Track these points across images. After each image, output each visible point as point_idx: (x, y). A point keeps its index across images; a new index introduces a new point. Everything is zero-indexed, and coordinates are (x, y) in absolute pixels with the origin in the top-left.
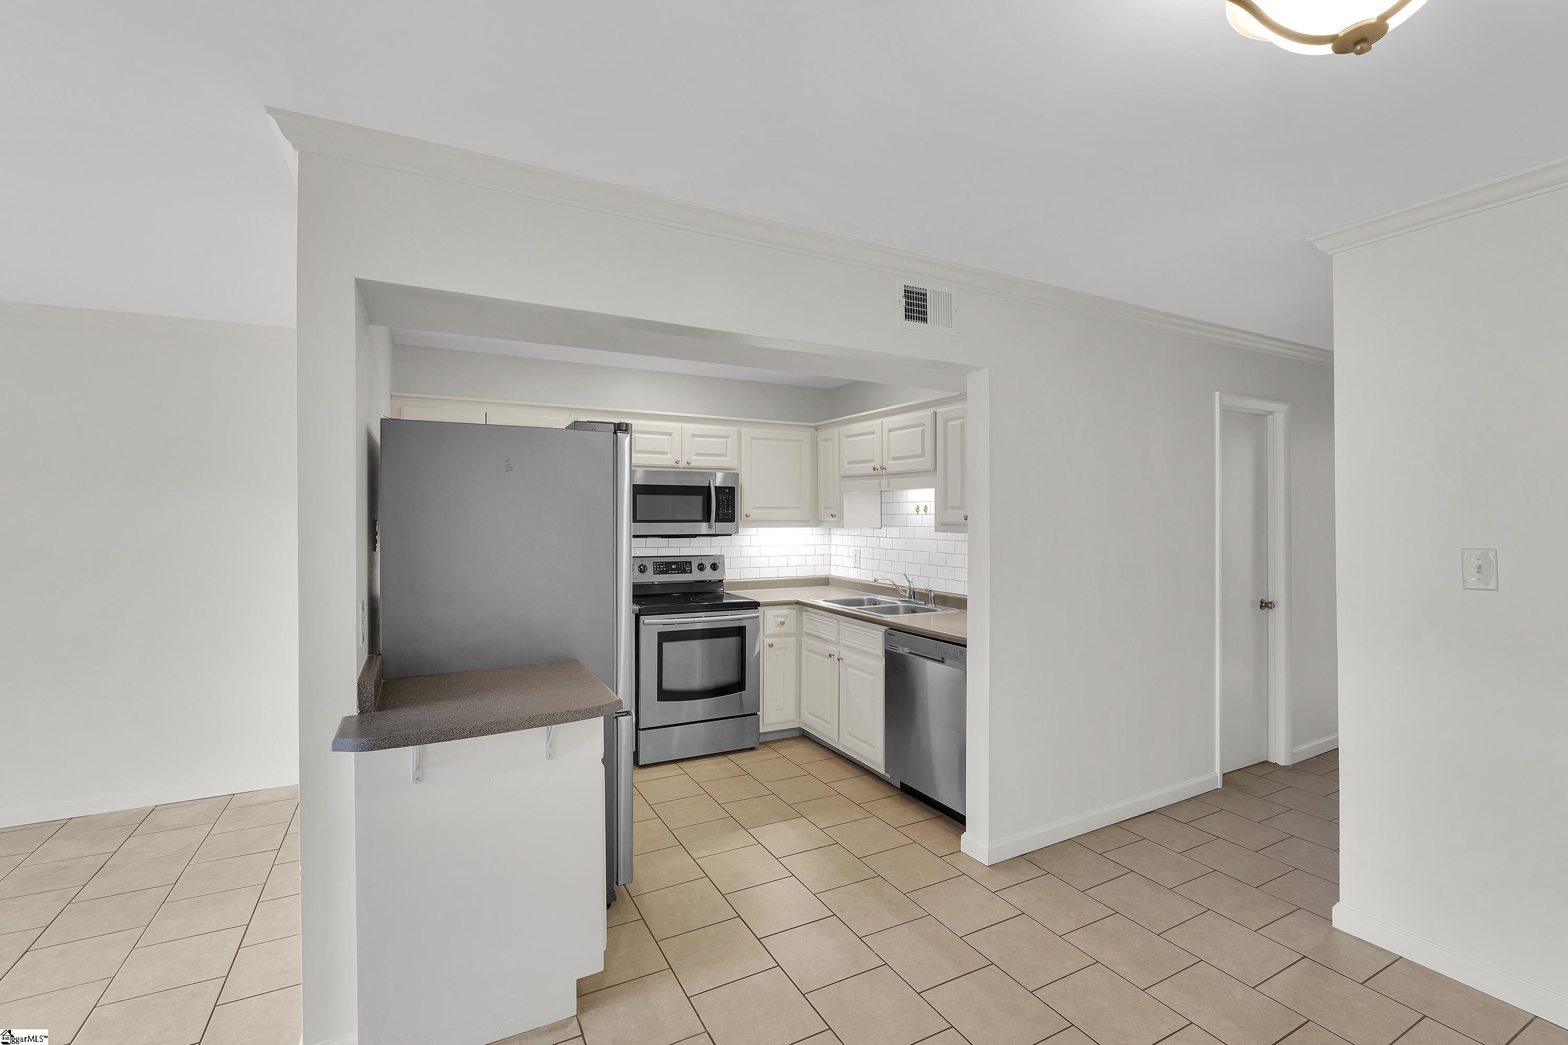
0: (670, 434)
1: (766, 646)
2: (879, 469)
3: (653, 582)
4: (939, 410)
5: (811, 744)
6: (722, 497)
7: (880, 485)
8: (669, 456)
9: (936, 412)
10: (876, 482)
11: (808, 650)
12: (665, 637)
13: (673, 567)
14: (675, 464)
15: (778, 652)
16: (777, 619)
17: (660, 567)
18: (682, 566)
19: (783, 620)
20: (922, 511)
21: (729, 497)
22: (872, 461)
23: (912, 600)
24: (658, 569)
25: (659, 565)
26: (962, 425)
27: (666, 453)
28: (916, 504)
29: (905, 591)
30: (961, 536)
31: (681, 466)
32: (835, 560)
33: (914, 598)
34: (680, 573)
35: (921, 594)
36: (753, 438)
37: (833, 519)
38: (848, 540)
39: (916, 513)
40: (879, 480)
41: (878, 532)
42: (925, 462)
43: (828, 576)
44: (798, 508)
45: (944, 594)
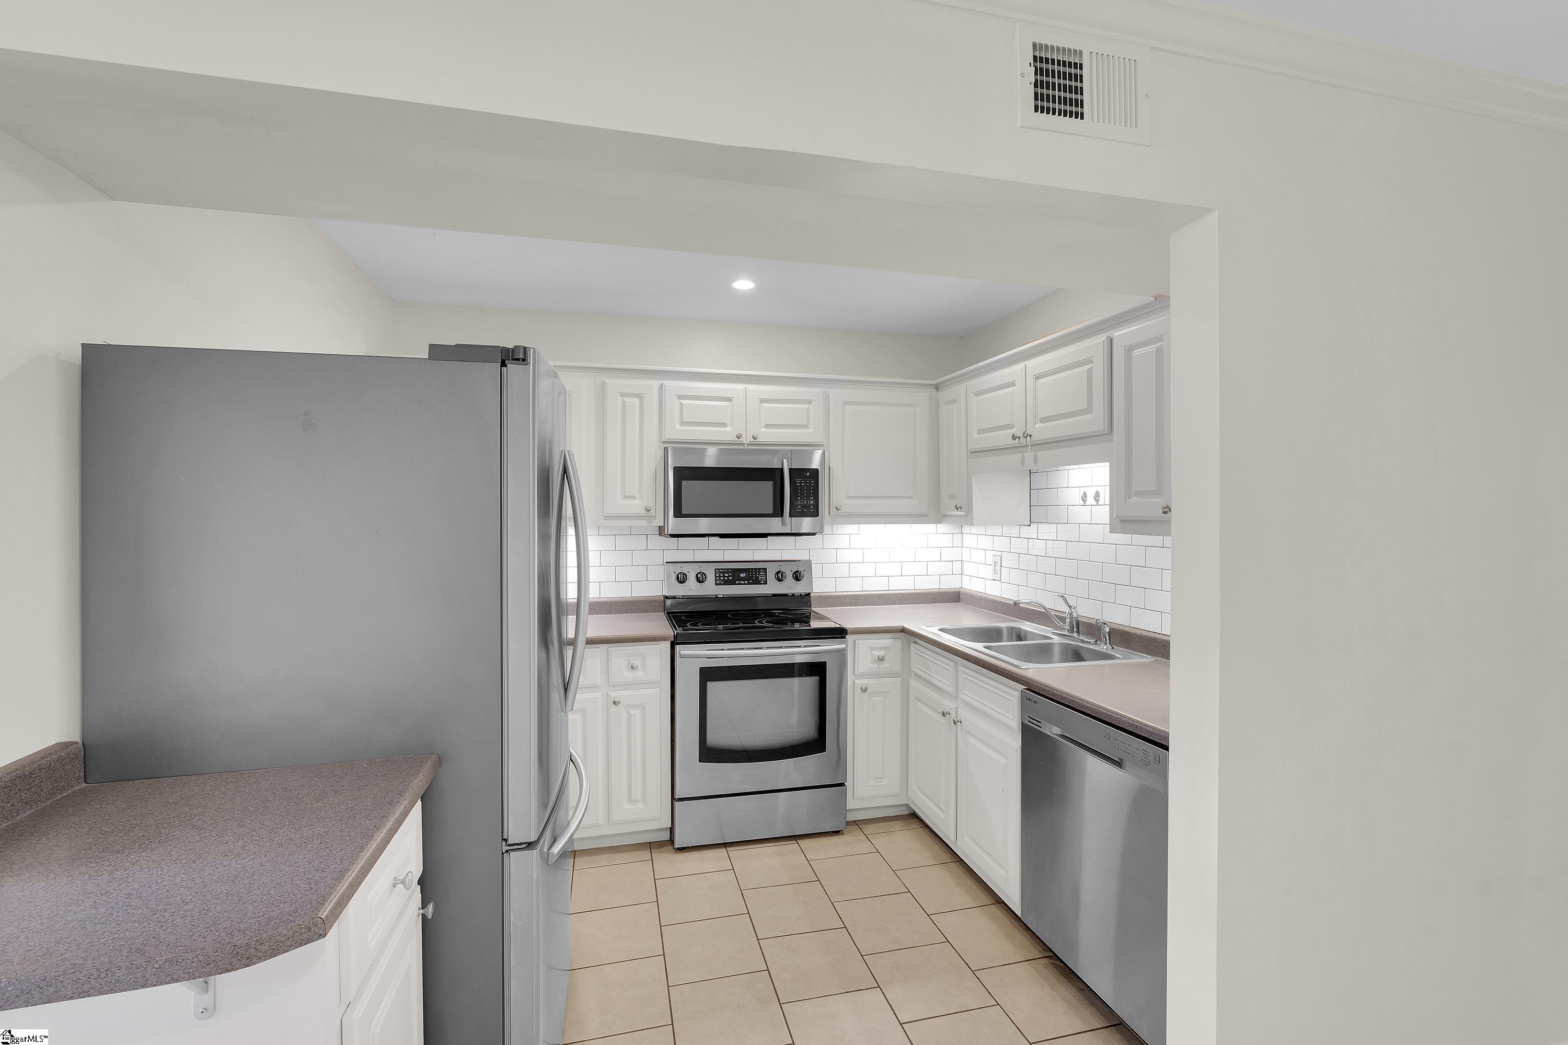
0: (729, 400)
1: (858, 690)
2: (1021, 436)
3: (716, 595)
4: (1117, 334)
5: (922, 832)
6: (800, 483)
7: (1023, 461)
8: (728, 429)
9: (1111, 339)
10: (1017, 457)
11: (916, 698)
12: (709, 675)
13: (742, 575)
14: (737, 439)
15: (875, 699)
16: (873, 652)
17: (724, 575)
18: (754, 575)
19: (882, 653)
20: (1090, 500)
21: (810, 483)
22: (1010, 426)
23: (1075, 635)
24: (722, 578)
25: (723, 573)
26: (1159, 352)
27: (724, 425)
28: (1082, 490)
29: (1063, 619)
30: (1156, 540)
31: (744, 442)
32: (969, 569)
33: (1078, 632)
34: (751, 584)
35: (1089, 625)
36: (846, 403)
37: (958, 513)
38: (985, 542)
39: (1082, 503)
40: (1022, 454)
41: (1026, 532)
42: (1094, 421)
43: (958, 590)
44: (911, 497)
45: (1126, 629)
